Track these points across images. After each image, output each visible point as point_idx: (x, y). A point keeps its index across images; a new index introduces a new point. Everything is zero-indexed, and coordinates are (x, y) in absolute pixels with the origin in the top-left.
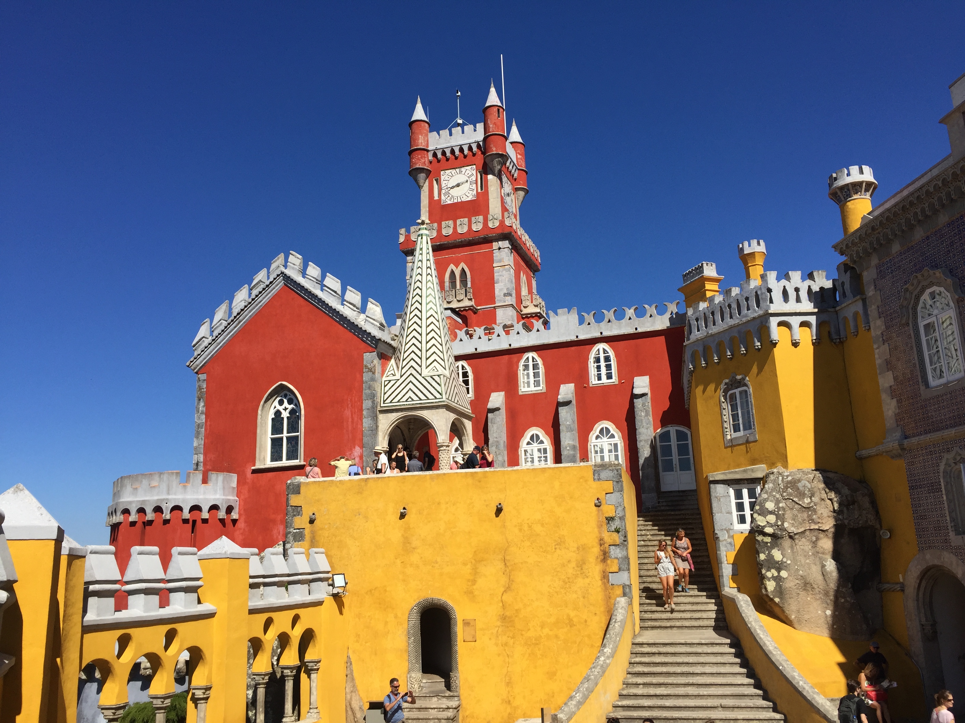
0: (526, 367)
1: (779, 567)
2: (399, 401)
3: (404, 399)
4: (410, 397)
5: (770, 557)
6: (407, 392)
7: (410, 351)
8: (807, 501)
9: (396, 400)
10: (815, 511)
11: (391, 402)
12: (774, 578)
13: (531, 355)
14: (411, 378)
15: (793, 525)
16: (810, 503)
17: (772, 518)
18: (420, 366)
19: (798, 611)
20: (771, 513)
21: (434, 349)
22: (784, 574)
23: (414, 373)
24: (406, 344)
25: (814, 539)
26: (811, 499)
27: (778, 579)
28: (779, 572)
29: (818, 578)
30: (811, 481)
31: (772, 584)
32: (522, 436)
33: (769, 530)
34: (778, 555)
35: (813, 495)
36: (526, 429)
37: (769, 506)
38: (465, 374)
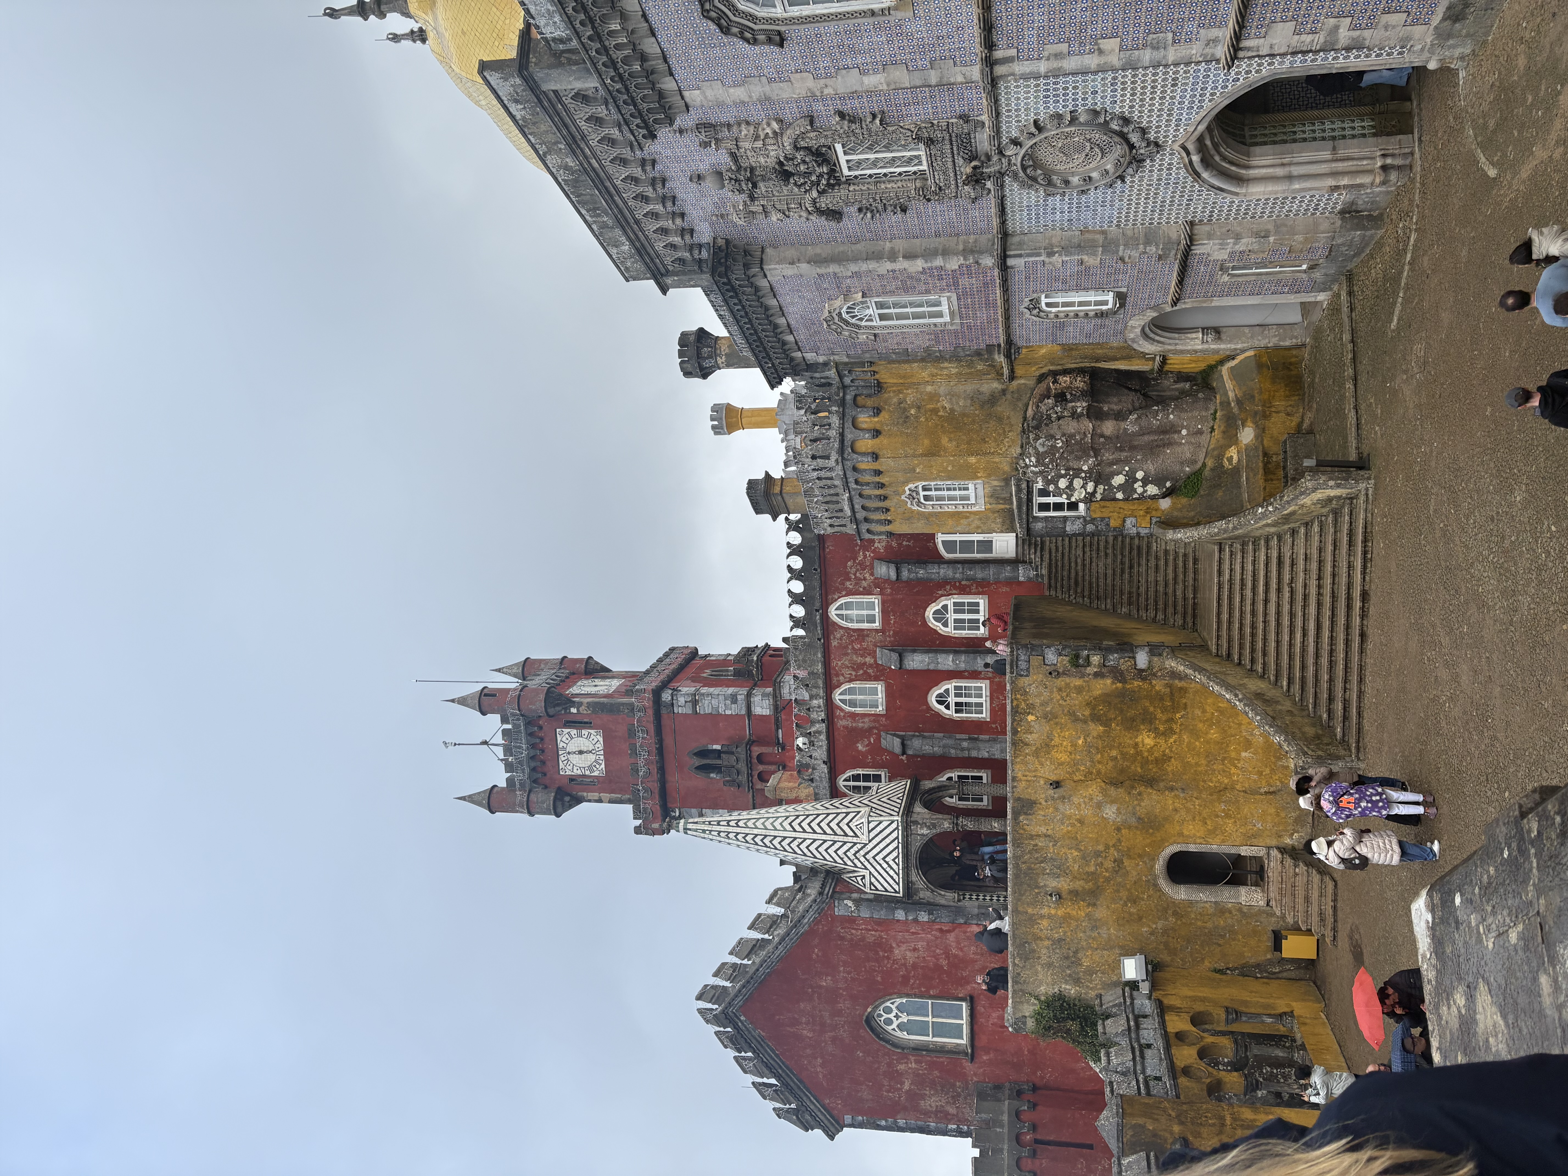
0: (852, 704)
1: (1131, 479)
2: (898, 875)
3: (895, 867)
4: (894, 860)
5: (1121, 487)
6: (887, 863)
7: (834, 855)
8: (1059, 444)
9: (895, 877)
10: (1072, 436)
11: (898, 884)
12: (1144, 485)
13: (837, 696)
14: (870, 856)
15: (1086, 461)
16: (1062, 441)
17: (1078, 483)
18: (855, 844)
19: (1182, 463)
21: (833, 825)
22: (1140, 475)
23: (862, 853)
24: (825, 859)
25: (1102, 440)
26: (1057, 439)
27: (1145, 482)
28: (1139, 480)
29: (1146, 438)
30: (1037, 438)
31: (1152, 490)
32: (938, 715)
33: (1090, 487)
34: (1119, 480)
35: (1052, 437)
36: (929, 709)
37: (1063, 483)
38: (856, 778)
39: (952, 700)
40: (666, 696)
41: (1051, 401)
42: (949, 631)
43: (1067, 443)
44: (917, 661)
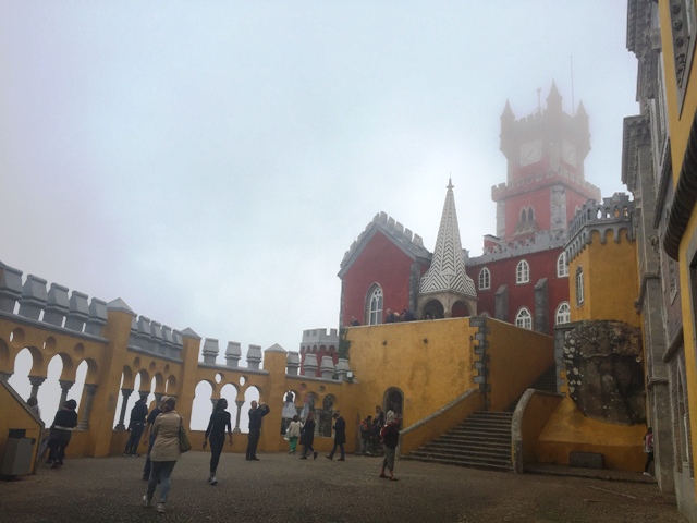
0: (520, 269)
1: (577, 378)
3: (430, 289)
4: (433, 288)
5: (572, 372)
6: (431, 286)
8: (594, 339)
9: (427, 289)
10: (599, 346)
11: (424, 291)
12: (573, 385)
13: (522, 261)
14: (434, 277)
15: (585, 353)
16: (596, 340)
17: (573, 349)
18: (439, 270)
19: (588, 406)
20: (573, 346)
21: (448, 260)
22: (579, 383)
23: (436, 274)
25: (598, 362)
26: (596, 338)
27: (576, 386)
28: (577, 382)
29: (599, 385)
30: (598, 327)
31: (572, 389)
32: (516, 312)
33: (571, 356)
34: (576, 371)
35: (598, 335)
36: (518, 308)
37: (572, 342)
38: (487, 275)
39: (524, 318)
40: (560, 188)
41: (618, 333)
42: (558, 314)
43: (595, 344)
44: (539, 298)
